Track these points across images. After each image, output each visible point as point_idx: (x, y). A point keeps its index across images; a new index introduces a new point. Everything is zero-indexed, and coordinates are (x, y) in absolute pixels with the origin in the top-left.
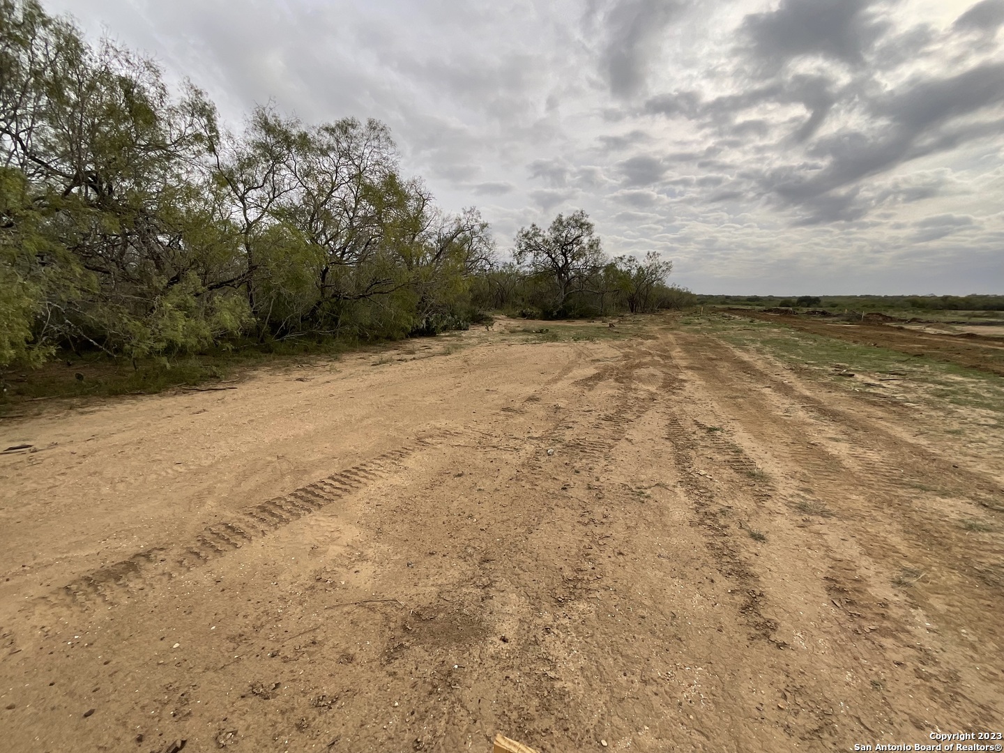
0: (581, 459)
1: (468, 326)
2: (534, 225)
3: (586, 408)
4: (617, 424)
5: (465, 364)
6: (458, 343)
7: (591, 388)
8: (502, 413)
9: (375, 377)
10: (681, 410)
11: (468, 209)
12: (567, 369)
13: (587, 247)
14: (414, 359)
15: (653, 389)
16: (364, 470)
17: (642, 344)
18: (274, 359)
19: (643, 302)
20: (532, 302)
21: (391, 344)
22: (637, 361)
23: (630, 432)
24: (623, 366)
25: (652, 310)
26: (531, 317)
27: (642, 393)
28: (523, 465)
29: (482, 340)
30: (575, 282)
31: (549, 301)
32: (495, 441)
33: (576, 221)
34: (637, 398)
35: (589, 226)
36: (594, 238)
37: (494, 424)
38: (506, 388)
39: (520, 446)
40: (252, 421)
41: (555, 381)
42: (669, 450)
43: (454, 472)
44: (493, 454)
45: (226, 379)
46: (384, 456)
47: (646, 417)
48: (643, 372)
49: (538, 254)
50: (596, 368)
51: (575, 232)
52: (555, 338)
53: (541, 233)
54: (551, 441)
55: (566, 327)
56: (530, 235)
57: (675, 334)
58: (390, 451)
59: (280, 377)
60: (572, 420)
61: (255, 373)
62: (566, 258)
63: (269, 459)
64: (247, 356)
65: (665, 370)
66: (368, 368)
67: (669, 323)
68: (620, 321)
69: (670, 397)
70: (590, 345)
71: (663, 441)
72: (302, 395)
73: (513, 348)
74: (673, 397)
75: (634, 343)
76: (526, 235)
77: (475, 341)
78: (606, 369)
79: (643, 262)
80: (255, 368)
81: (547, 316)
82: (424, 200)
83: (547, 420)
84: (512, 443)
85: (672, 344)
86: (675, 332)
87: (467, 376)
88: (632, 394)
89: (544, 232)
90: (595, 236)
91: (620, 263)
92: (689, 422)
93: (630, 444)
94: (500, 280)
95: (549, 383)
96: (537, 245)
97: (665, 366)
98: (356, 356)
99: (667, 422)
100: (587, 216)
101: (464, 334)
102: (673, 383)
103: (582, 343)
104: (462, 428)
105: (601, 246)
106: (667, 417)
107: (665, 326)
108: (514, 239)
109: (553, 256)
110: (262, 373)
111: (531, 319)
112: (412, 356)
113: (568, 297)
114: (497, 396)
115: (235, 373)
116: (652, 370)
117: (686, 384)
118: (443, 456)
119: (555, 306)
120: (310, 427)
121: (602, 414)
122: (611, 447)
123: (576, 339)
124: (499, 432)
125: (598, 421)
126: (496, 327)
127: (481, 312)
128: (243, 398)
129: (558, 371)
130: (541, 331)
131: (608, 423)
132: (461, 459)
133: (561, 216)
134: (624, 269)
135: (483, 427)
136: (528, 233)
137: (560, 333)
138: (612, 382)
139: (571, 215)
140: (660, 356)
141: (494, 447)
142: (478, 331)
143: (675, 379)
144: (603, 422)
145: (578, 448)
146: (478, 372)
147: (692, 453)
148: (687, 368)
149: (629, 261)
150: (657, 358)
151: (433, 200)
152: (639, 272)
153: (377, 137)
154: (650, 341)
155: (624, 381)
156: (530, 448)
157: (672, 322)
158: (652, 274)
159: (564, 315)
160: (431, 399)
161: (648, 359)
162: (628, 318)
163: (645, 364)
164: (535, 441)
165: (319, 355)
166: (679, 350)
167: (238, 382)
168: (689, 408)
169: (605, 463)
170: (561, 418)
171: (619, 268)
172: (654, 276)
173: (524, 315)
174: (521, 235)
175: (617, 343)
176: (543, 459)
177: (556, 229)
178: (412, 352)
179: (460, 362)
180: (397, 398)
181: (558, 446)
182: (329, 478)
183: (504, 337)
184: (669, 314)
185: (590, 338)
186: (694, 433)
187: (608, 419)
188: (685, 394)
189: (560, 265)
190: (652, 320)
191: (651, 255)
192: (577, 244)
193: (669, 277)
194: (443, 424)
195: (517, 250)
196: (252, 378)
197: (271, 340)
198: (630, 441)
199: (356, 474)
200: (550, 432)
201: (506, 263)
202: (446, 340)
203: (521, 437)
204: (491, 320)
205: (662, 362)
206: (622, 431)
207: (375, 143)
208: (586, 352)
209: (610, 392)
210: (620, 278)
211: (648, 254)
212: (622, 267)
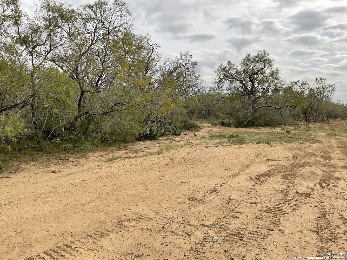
0: (238, 247)
1: (180, 132)
2: (229, 62)
3: (253, 200)
4: (275, 215)
5: (171, 161)
6: (170, 145)
7: (261, 183)
8: (188, 201)
9: (105, 171)
10: (331, 205)
11: (184, 53)
12: (247, 166)
13: (269, 75)
14: (136, 157)
15: (311, 185)
16: (71, 247)
17: (309, 147)
18: (42, 156)
19: (314, 114)
20: (230, 115)
21: (124, 145)
22: (303, 161)
23: (284, 223)
24: (290, 165)
25: (322, 120)
26: (229, 125)
27: (302, 188)
28: (191, 250)
29: (188, 143)
30: (261, 101)
31: (242, 115)
32: (175, 226)
33: (260, 58)
34: (296, 193)
35: (270, 61)
36: (273, 69)
37: (178, 212)
38: (196, 181)
39: (193, 232)
40: (11, 202)
41: (235, 176)
42: (314, 242)
43: (136, 253)
44: (170, 238)
45: (6, 170)
46: (89, 236)
47: (300, 210)
48: (305, 170)
49: (232, 81)
50: (269, 166)
51: (259, 66)
52: (241, 142)
53: (235, 67)
54: (218, 229)
55: (253, 133)
56: (227, 69)
57: (337, 139)
58: (95, 232)
59: (42, 169)
60: (240, 210)
61: (26, 166)
62: (253, 83)
63: (11, 233)
64: (26, 154)
65: (324, 169)
66: (103, 163)
67: (334, 130)
68: (295, 129)
69: (324, 193)
70: (268, 147)
71: (310, 233)
72: (51, 183)
73: (209, 149)
74: (327, 193)
75: (303, 146)
76: (224, 69)
77: (183, 143)
78: (276, 168)
79: (313, 85)
80: (27, 162)
81: (240, 124)
82: (153, 49)
83: (220, 209)
84: (187, 229)
85: (334, 147)
86: (337, 137)
87: (169, 171)
88: (293, 189)
89: (237, 66)
90: (274, 68)
91: (295, 86)
92: (336, 216)
93: (281, 235)
94: (207, 100)
95: (229, 178)
96: (232, 75)
97: (325, 165)
98: (98, 154)
99: (317, 216)
100: (268, 54)
101: (176, 138)
102: (329, 180)
103: (262, 146)
104: (153, 214)
105: (279, 75)
106: (318, 211)
107: (330, 132)
108: (216, 72)
109: (244, 82)
110: (30, 167)
111: (228, 126)
112: (136, 155)
113: (256, 111)
114: (187, 187)
115: (14, 166)
116: (314, 169)
117: (339, 181)
118: (132, 238)
119: (246, 118)
120: (47, 209)
121: (265, 206)
122: (265, 237)
123: (258, 142)
124: (180, 219)
125: (260, 212)
126: (202, 133)
127: (191, 122)
128: (12, 185)
129: (239, 168)
130: (232, 136)
131: (268, 214)
132: (144, 241)
133: (249, 55)
134: (299, 90)
135: (169, 214)
136: (226, 67)
137: (247, 137)
138: (279, 178)
139: (256, 54)
140: (322, 157)
141: (173, 232)
142: (187, 135)
143: (331, 177)
144: (264, 214)
145: (238, 236)
146: (179, 168)
147: (333, 246)
148: (342, 167)
149: (302, 84)
150: (319, 159)
151: (159, 48)
152: (310, 92)
153: (120, 10)
154: (316, 144)
155: (289, 178)
156: (200, 234)
157: (337, 130)
158: (320, 93)
159: (252, 124)
160: (140, 189)
161: (313, 159)
162: (302, 126)
163: (309, 163)
164: (205, 228)
165: (72, 153)
166: (338, 152)
167: (13, 173)
168: (338, 203)
169: (257, 252)
170: (231, 208)
171: (294, 90)
172: (322, 95)
173: (223, 124)
174: (220, 69)
175: (290, 146)
176: (208, 245)
177: (245, 64)
178: (135, 152)
179: (167, 160)
180: (115, 187)
181: (223, 233)
182: (44, 252)
183: (204, 141)
184: (335, 122)
185: (268, 142)
186: (338, 227)
187: (268, 211)
188: (337, 190)
189: (249, 89)
190: (320, 127)
191: (319, 79)
192: (261, 74)
193: (334, 95)
194: (141, 210)
195: (217, 79)
196: (23, 170)
197: (44, 143)
198: (282, 232)
199: (64, 250)
200: (219, 220)
201: (211, 88)
202: (163, 142)
203: (196, 224)
204: (199, 127)
205: (323, 162)
206: (277, 223)
207: (119, 14)
208: (263, 153)
209: (277, 187)
210: (296, 97)
211: (317, 79)
212: (297, 89)
